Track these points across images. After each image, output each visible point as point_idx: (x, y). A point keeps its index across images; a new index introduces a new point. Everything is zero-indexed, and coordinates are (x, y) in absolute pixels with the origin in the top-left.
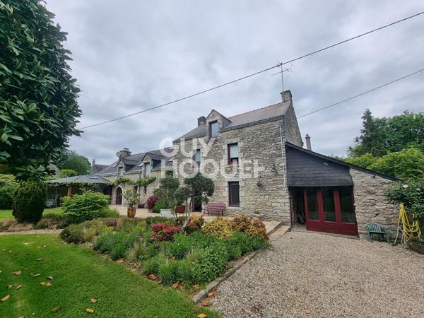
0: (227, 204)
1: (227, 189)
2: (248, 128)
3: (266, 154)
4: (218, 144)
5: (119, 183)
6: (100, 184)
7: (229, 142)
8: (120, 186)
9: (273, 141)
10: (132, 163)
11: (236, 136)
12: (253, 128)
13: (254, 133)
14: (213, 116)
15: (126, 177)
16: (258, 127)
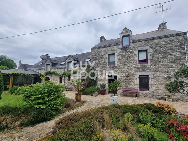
0: (139, 89)
1: (138, 79)
2: (156, 40)
3: (172, 57)
4: (131, 50)
5: (47, 74)
6: (34, 74)
7: (140, 49)
8: (48, 76)
9: (178, 49)
10: (55, 62)
11: (146, 45)
12: (161, 40)
13: (161, 44)
14: (126, 32)
15: (53, 71)
16: (165, 39)
